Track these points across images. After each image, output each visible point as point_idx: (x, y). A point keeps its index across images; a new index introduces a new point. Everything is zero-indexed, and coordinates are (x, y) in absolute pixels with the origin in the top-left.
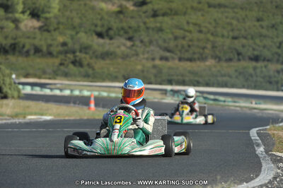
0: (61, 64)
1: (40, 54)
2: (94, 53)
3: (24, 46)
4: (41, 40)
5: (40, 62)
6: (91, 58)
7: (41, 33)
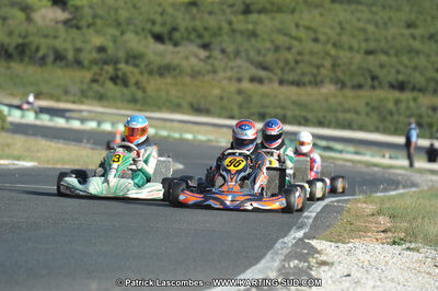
0: (94, 81)
1: (63, 63)
2: (147, 66)
3: (37, 49)
4: (65, 40)
5: (61, 75)
6: (142, 73)
7: (67, 31)
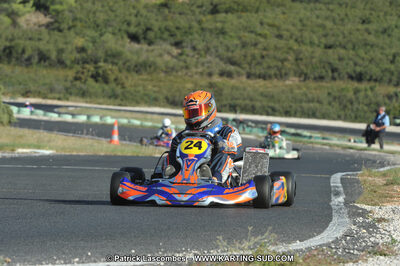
1: (47, 63)
2: (124, 64)
3: (23, 52)
4: (48, 42)
5: (46, 74)
6: (120, 71)
7: (49, 34)
